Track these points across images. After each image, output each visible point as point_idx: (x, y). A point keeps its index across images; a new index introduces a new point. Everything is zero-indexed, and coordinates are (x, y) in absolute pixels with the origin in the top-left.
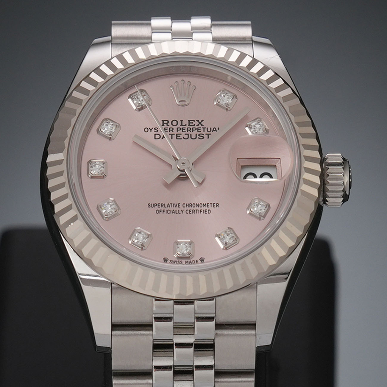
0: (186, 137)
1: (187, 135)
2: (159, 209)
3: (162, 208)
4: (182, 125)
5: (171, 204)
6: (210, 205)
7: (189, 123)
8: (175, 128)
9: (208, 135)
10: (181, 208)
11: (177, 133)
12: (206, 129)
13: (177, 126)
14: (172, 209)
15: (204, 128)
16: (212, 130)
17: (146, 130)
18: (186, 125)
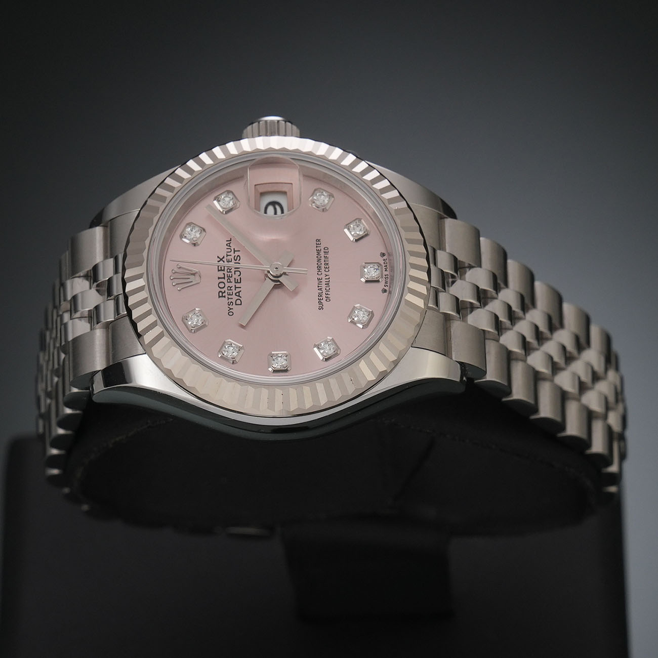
0: (238, 273)
1: (236, 272)
2: (325, 299)
3: (324, 295)
4: (224, 278)
5: (318, 287)
6: (318, 248)
7: (221, 270)
8: (227, 285)
9: (235, 251)
10: (323, 276)
11: (234, 282)
12: (228, 254)
13: (226, 282)
14: (324, 286)
15: (227, 256)
16: (229, 247)
17: (231, 314)
18: (224, 274)
